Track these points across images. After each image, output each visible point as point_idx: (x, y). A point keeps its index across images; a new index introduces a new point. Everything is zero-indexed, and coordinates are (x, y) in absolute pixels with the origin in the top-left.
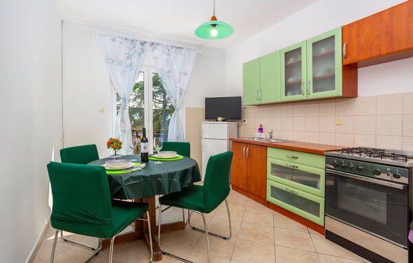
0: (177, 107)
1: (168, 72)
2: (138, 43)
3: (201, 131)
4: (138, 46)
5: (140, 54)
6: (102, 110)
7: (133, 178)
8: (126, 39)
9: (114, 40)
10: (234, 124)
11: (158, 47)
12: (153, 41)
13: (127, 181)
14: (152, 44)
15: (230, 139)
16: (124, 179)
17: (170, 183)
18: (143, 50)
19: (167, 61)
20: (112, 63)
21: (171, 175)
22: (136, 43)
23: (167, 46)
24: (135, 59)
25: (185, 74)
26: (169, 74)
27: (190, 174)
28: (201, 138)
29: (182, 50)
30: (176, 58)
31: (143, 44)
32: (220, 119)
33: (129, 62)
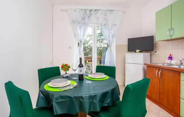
0: (110, 44)
1: (105, 25)
2: (88, 11)
3: (125, 58)
4: (88, 12)
5: (89, 17)
6: (70, 48)
7: (62, 97)
8: (82, 10)
9: (76, 11)
10: (148, 54)
11: (99, 12)
12: (96, 9)
13: (56, 99)
14: (96, 10)
15: (145, 64)
16: (55, 97)
17: (91, 103)
18: (91, 14)
19: (105, 18)
20: (75, 23)
21: (92, 97)
22: (87, 11)
23: (104, 10)
24: (86, 19)
25: (115, 25)
26: (106, 26)
27: (109, 95)
28: (125, 63)
29: (113, 12)
30: (109, 17)
31: (91, 11)
32: (137, 51)
33: (83, 22)
